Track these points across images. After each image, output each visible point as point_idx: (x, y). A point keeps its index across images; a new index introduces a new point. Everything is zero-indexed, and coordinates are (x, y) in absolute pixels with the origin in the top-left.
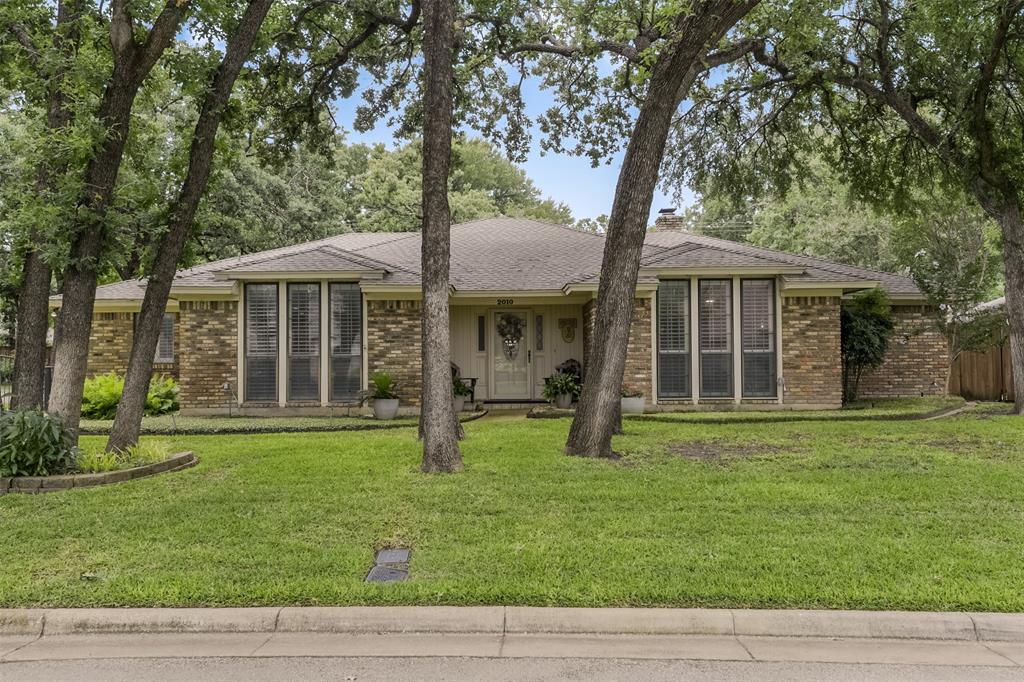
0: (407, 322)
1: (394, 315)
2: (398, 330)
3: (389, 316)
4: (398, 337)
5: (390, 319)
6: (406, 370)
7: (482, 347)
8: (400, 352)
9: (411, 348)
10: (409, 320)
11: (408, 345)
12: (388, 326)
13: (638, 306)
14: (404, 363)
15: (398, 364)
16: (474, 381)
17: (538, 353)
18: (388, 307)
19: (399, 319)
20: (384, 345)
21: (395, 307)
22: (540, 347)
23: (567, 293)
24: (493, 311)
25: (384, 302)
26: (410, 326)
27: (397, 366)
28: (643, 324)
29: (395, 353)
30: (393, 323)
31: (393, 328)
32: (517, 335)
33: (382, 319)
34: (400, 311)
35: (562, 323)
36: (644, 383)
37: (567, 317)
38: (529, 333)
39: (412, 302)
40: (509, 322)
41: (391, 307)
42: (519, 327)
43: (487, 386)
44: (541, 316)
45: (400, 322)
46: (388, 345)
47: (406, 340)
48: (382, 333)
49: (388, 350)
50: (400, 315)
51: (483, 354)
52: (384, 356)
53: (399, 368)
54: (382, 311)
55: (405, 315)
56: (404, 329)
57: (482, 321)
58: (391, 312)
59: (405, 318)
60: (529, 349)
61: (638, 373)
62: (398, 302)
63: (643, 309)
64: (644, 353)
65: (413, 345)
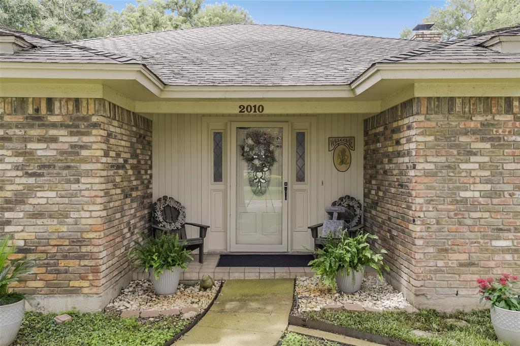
0: (66, 139)
1: (40, 126)
2: (49, 153)
3: (32, 126)
4: (49, 167)
5: (35, 132)
6: (64, 228)
7: (218, 177)
8: (53, 194)
9: (74, 186)
10: (72, 134)
11: (68, 182)
12: (31, 146)
13: (499, 113)
14: (63, 215)
15: (50, 217)
16: (203, 229)
17: (299, 186)
18: (30, 111)
19: (53, 132)
20: (24, 180)
21: (43, 111)
22: (301, 178)
23: (359, 91)
24: (235, 125)
25: (23, 101)
26: (73, 146)
27: (47, 221)
28: (509, 146)
29: (44, 197)
30: (41, 140)
31: (42, 150)
32: (270, 160)
33: (18, 132)
34: (52, 119)
35: (334, 142)
36: (508, 257)
37: (341, 135)
38: (286, 156)
39: (77, 101)
40: (258, 142)
41: (37, 110)
42: (272, 148)
43: (225, 232)
44: (303, 134)
45: (54, 139)
46: (31, 180)
47: (65, 172)
48: (20, 160)
49: (31, 189)
50: (54, 125)
51: (220, 186)
52: (23, 202)
53: (52, 224)
54: (19, 118)
55: (62, 125)
56: (62, 153)
57: (218, 140)
58: (37, 119)
59: (63, 132)
60: (285, 180)
61: (498, 238)
62: (50, 101)
63: (510, 117)
64: (510, 201)
65: (78, 181)
